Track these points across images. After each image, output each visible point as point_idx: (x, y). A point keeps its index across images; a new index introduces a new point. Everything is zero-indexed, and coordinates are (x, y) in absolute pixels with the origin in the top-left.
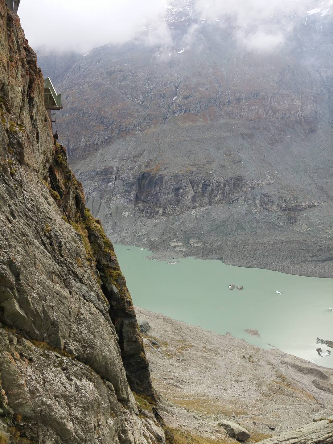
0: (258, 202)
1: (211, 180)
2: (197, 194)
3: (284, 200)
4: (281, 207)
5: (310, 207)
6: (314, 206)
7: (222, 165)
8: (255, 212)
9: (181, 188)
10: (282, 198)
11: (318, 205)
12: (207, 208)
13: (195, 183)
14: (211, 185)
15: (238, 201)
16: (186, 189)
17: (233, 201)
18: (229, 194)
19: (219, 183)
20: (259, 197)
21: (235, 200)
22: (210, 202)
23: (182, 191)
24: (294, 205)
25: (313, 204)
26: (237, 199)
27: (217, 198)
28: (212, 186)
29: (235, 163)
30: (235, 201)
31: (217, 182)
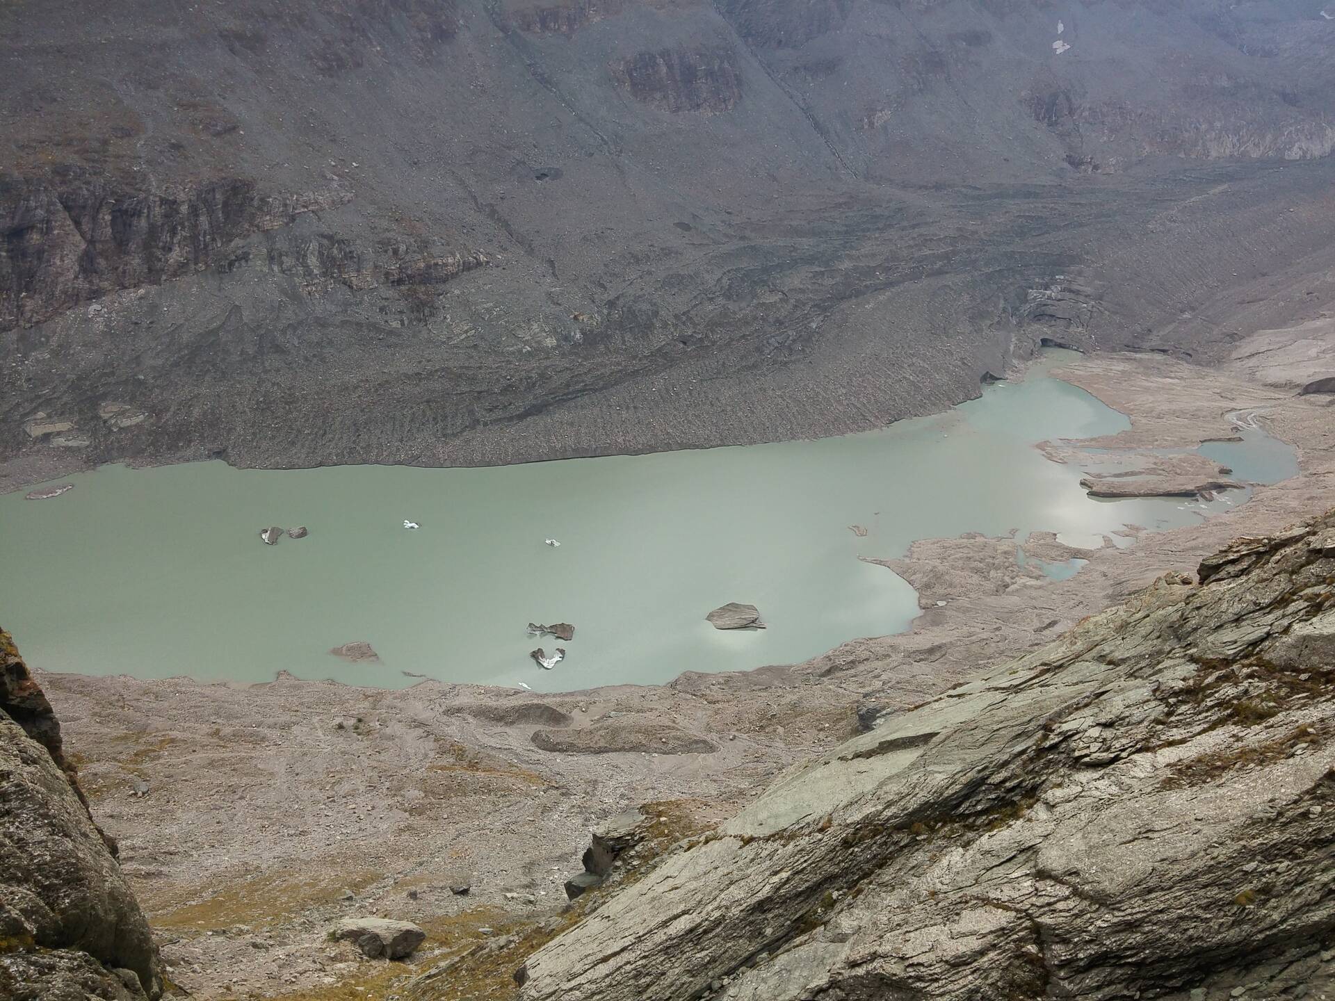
0: (313, 261)
1: (142, 195)
2: (99, 246)
3: (390, 252)
4: (387, 274)
5: (467, 267)
6: (479, 264)
7: (173, 141)
8: (310, 294)
9: (32, 227)
10: (385, 245)
11: (488, 263)
12: (142, 291)
13: (84, 207)
14: (146, 211)
15: (247, 261)
16: (49, 230)
17: (231, 264)
18: (214, 240)
19: (171, 205)
20: (313, 246)
21: (238, 259)
22: (150, 270)
23: (35, 238)
24: (422, 265)
25: (475, 258)
26: (245, 257)
27: (175, 256)
28: (148, 216)
29: (218, 134)
30: (237, 264)
31: (163, 201)
